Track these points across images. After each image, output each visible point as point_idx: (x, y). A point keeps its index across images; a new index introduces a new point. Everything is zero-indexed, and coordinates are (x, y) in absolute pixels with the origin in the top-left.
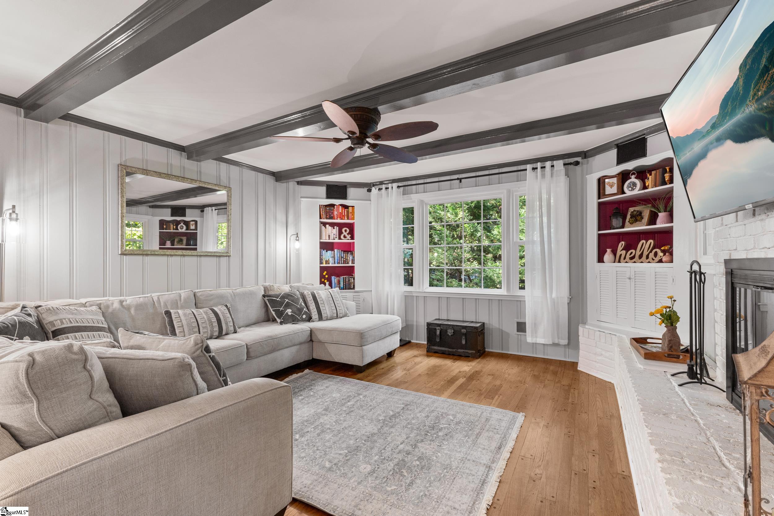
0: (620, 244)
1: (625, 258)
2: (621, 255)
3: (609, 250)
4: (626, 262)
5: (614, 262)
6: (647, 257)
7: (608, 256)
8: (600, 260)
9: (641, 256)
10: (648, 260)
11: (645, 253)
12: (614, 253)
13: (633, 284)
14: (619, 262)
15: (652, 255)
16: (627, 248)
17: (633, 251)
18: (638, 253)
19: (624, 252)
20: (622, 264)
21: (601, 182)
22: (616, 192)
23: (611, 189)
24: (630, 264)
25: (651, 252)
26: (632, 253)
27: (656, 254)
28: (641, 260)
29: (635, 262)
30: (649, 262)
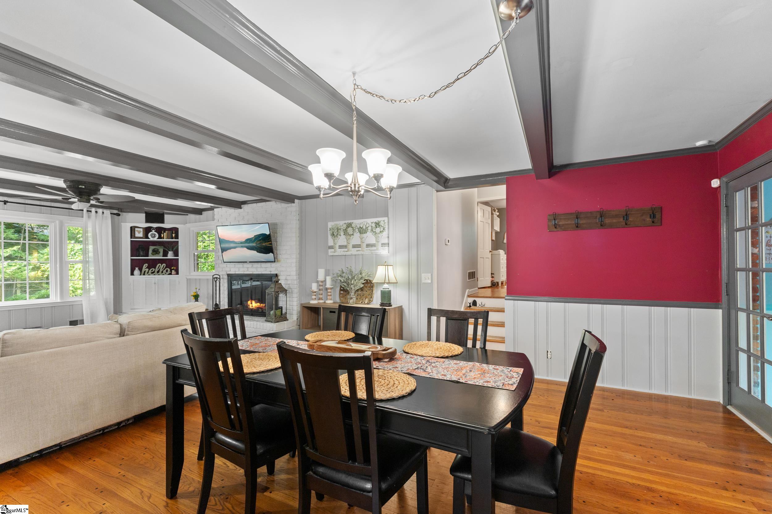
0: (145, 265)
1: (148, 273)
2: (145, 271)
3: (137, 268)
4: (149, 275)
5: (140, 275)
6: (162, 272)
7: (137, 271)
8: (132, 274)
9: (158, 272)
10: (163, 274)
11: (161, 270)
12: (141, 270)
13: (157, 287)
14: (144, 274)
15: (165, 271)
16: (149, 268)
17: (154, 269)
18: (157, 270)
19: (147, 269)
20: (146, 276)
21: (133, 229)
22: (142, 236)
23: (139, 234)
24: (152, 276)
25: (164, 269)
26: (152, 270)
27: (167, 271)
28: (159, 274)
29: (154, 275)
30: (163, 275)
